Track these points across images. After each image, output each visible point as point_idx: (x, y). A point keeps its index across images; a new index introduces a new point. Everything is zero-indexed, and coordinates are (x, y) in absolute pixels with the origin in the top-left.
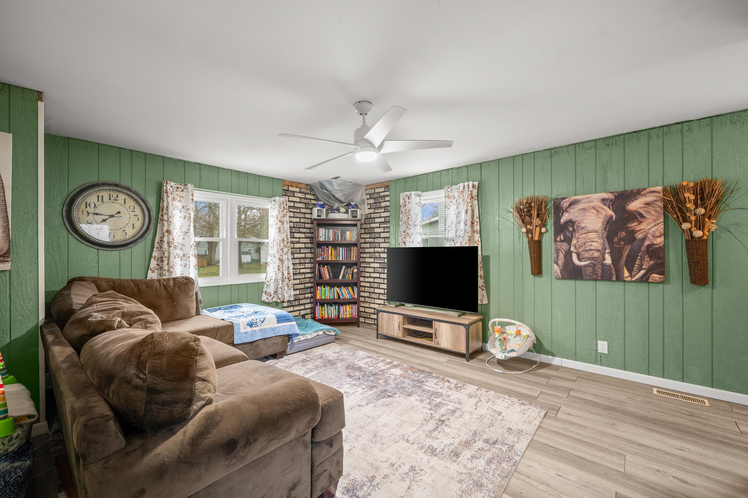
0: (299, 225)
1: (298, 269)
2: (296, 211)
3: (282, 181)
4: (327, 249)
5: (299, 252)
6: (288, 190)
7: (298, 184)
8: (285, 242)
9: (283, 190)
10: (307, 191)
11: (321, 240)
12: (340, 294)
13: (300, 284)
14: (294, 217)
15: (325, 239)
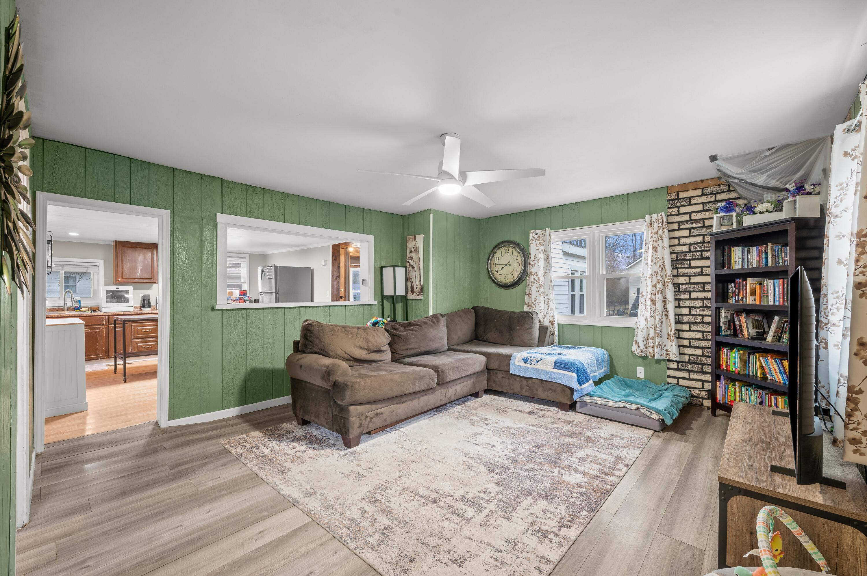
0: (701, 247)
1: (699, 315)
2: (694, 225)
3: (668, 189)
4: (744, 283)
5: (701, 289)
6: (678, 199)
7: (700, 182)
8: (658, 275)
9: (669, 200)
10: (718, 189)
11: (736, 267)
12: (767, 370)
13: (703, 339)
14: (690, 236)
15: (743, 265)
